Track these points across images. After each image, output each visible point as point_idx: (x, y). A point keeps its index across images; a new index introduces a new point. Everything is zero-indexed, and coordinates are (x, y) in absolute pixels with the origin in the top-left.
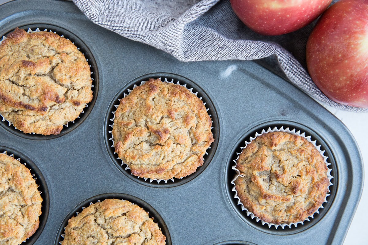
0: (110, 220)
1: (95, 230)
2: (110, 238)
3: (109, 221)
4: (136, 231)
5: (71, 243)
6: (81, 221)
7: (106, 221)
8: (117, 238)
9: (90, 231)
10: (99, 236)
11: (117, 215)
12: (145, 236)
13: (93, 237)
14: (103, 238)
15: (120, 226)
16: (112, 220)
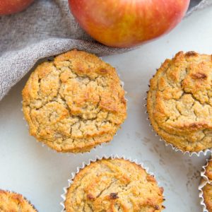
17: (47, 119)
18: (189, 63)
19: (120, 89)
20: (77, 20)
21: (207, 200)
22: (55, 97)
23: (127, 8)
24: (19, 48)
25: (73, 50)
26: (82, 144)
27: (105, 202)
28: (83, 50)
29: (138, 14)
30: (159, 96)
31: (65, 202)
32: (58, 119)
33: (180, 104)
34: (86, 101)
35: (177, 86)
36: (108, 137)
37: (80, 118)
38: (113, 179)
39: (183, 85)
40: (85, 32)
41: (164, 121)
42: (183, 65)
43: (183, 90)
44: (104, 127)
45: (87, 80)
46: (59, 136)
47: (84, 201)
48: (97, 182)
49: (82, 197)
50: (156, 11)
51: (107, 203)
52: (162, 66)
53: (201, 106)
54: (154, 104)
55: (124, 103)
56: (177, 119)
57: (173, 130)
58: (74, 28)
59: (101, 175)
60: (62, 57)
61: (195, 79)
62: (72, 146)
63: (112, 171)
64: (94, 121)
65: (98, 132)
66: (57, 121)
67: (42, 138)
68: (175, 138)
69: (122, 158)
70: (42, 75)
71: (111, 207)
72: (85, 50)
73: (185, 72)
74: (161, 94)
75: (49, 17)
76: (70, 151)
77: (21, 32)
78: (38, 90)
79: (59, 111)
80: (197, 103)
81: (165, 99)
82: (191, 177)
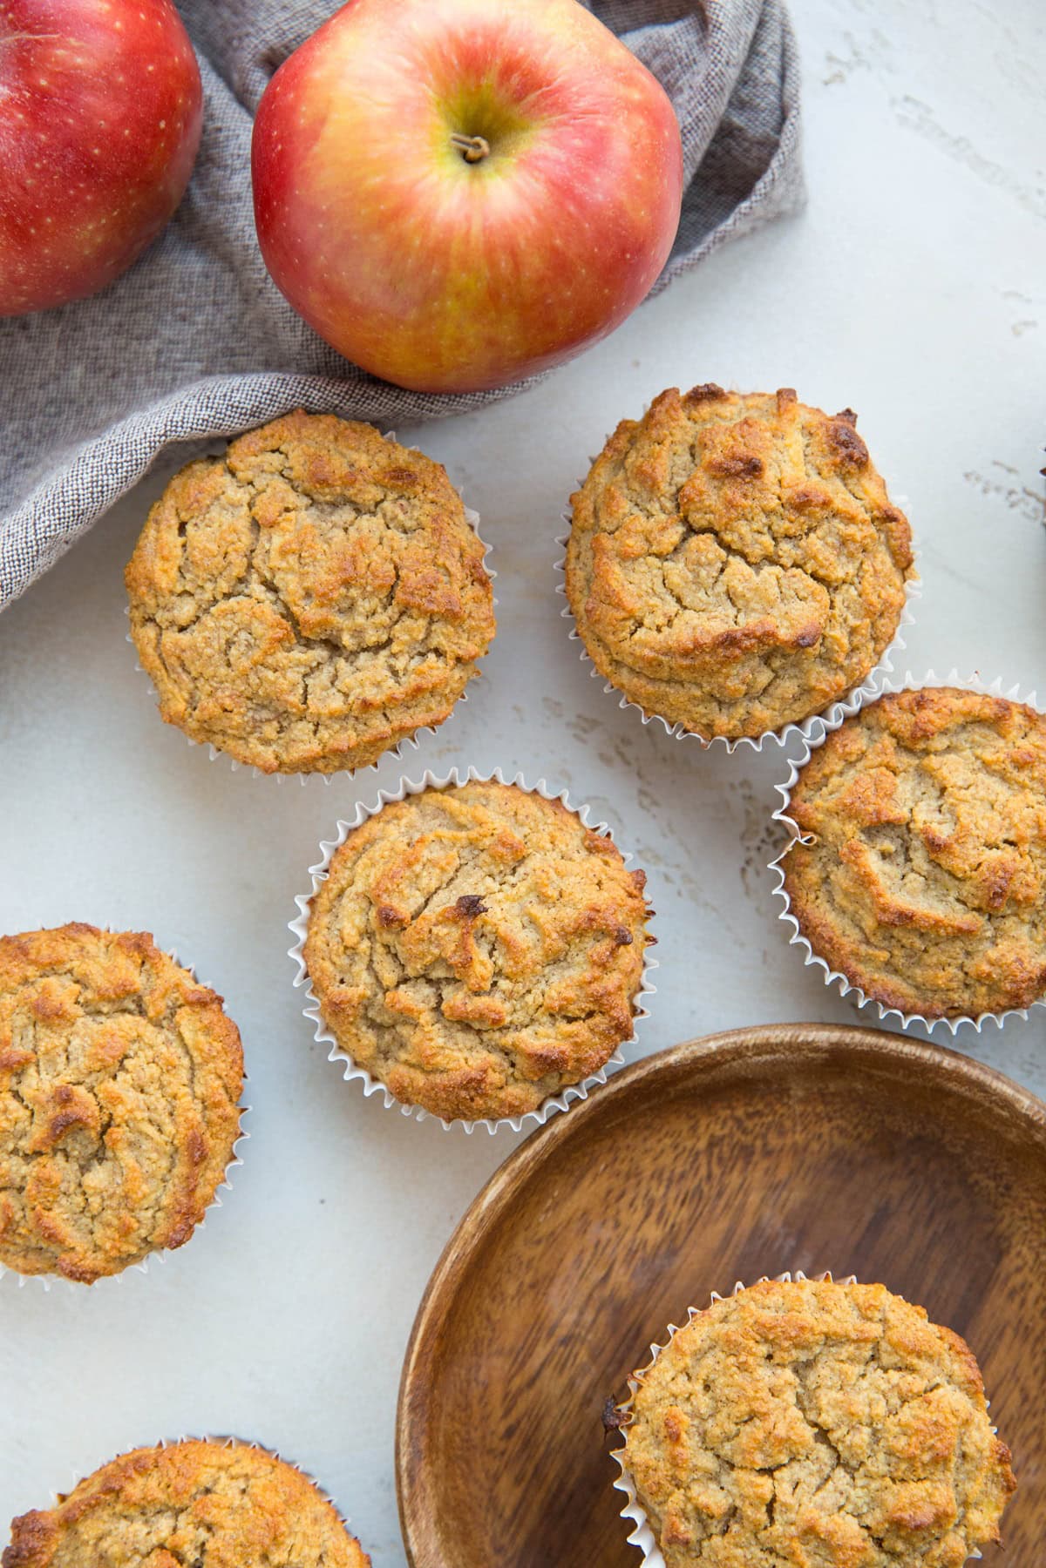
0: (188, 576)
1: (207, 634)
2: (246, 591)
3: (192, 581)
4: (246, 498)
5: (234, 723)
6: (174, 676)
7: (191, 595)
8: (250, 566)
9: (208, 651)
10: (229, 624)
11: (179, 551)
12: (272, 473)
13: (229, 643)
14: (240, 610)
15: (214, 547)
16: (188, 571)
17: (218, 659)
18: (698, 428)
19: (464, 535)
20: (298, 306)
21: (801, 904)
22: (241, 580)
23: (456, 247)
24: (99, 428)
25: (291, 412)
26: (346, 738)
27: (441, 931)
28: (325, 412)
29: (493, 265)
30: (604, 551)
31: (305, 951)
32: (256, 654)
33: (677, 570)
34: (347, 584)
35: (663, 509)
36: (438, 708)
37: (334, 647)
38: (465, 853)
39: (681, 502)
40: (330, 350)
41: (626, 634)
42: (678, 435)
43: (684, 520)
44: (420, 673)
45: (346, 514)
46: (265, 714)
47: (368, 934)
48: (410, 865)
49: (359, 921)
50: (554, 250)
51: (449, 935)
52: (609, 444)
53: (748, 570)
54: (588, 581)
55: (483, 582)
56: (670, 623)
57: (660, 664)
58: (292, 339)
59: (421, 841)
60: (253, 441)
61: (722, 480)
62: (314, 747)
63: (461, 827)
64: (384, 653)
65: (399, 692)
66: (255, 664)
67: (207, 730)
68: (670, 690)
69: (494, 781)
70: (188, 509)
71: (462, 945)
72: (335, 412)
73: (687, 457)
74: (607, 542)
75: (199, 307)
76: (308, 766)
77: (101, 369)
78: (180, 562)
79: (258, 628)
80: (736, 562)
81: (626, 557)
82: (755, 843)
